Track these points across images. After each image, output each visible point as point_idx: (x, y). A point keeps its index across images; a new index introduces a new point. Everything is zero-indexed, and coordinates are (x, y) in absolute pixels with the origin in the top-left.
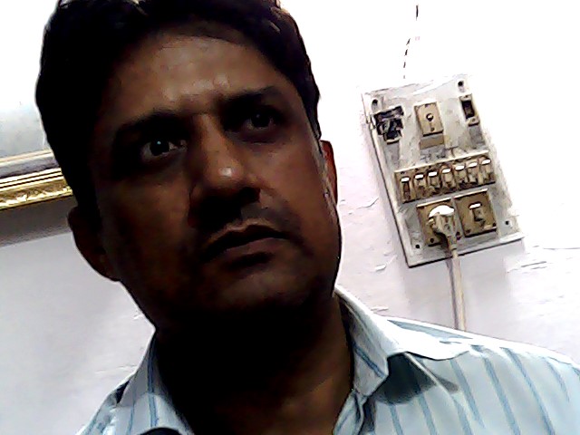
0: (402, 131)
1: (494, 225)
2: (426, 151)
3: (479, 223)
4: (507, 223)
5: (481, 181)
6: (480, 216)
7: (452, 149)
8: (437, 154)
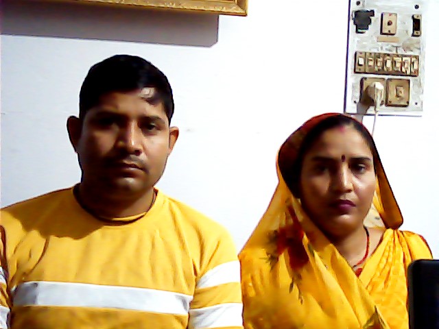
0: (369, 26)
1: (408, 103)
2: (380, 44)
3: (398, 99)
4: (416, 104)
5: (408, 73)
6: (400, 95)
7: (397, 47)
8: (387, 47)
